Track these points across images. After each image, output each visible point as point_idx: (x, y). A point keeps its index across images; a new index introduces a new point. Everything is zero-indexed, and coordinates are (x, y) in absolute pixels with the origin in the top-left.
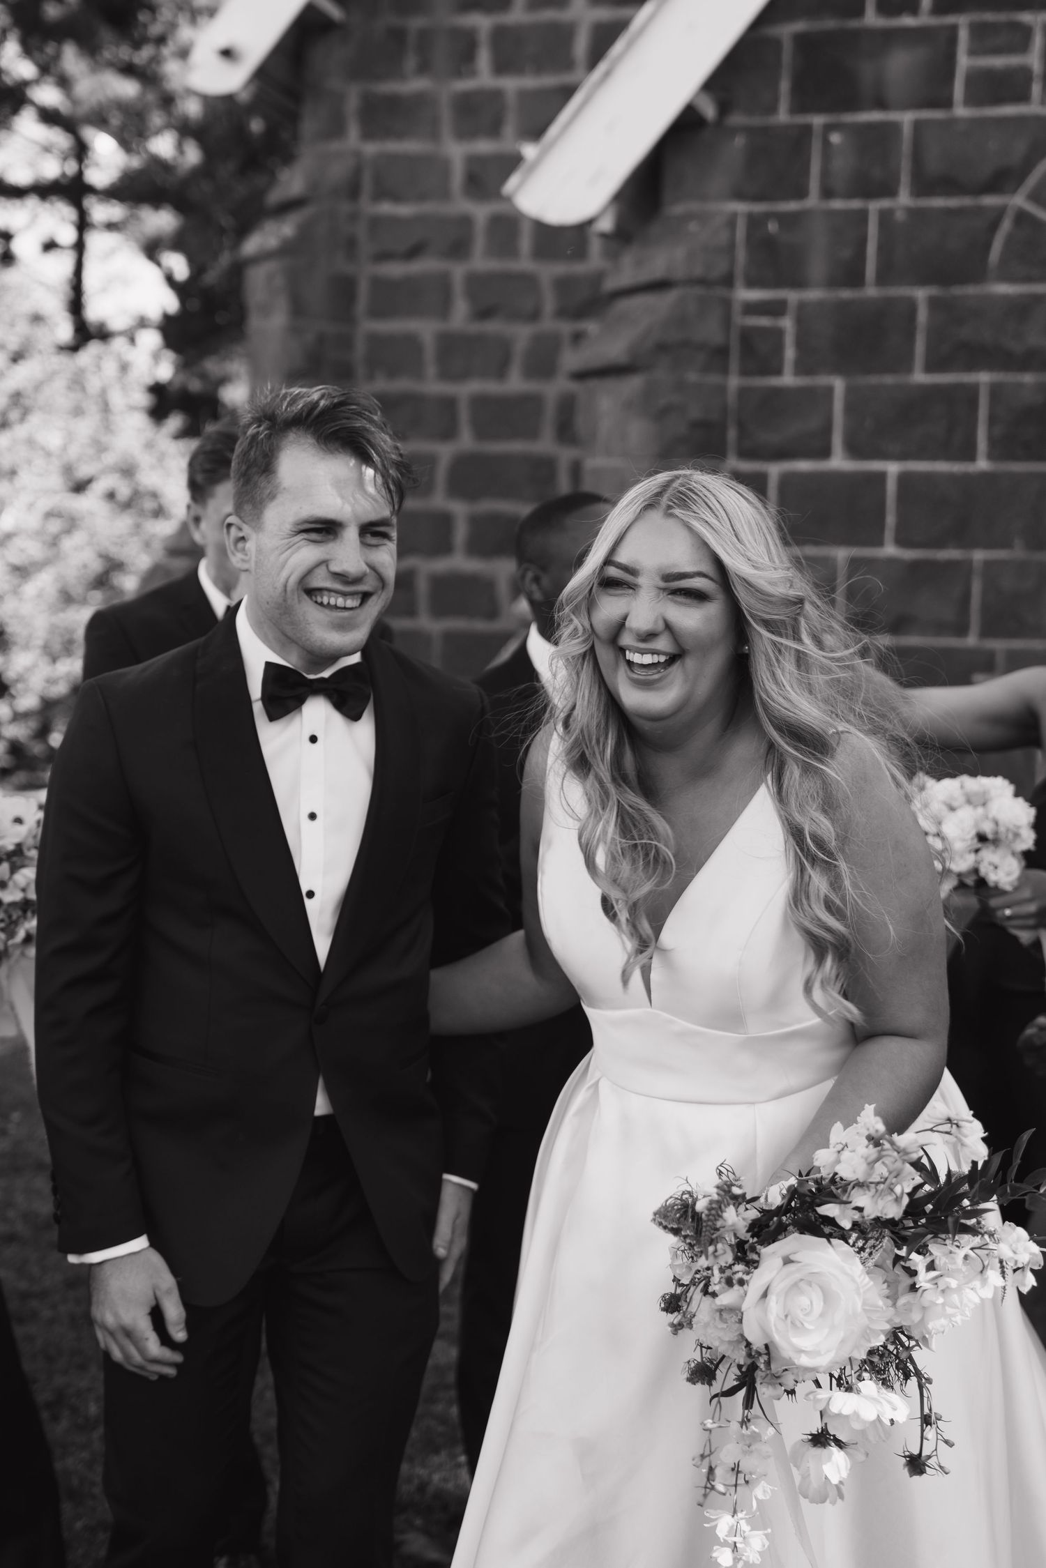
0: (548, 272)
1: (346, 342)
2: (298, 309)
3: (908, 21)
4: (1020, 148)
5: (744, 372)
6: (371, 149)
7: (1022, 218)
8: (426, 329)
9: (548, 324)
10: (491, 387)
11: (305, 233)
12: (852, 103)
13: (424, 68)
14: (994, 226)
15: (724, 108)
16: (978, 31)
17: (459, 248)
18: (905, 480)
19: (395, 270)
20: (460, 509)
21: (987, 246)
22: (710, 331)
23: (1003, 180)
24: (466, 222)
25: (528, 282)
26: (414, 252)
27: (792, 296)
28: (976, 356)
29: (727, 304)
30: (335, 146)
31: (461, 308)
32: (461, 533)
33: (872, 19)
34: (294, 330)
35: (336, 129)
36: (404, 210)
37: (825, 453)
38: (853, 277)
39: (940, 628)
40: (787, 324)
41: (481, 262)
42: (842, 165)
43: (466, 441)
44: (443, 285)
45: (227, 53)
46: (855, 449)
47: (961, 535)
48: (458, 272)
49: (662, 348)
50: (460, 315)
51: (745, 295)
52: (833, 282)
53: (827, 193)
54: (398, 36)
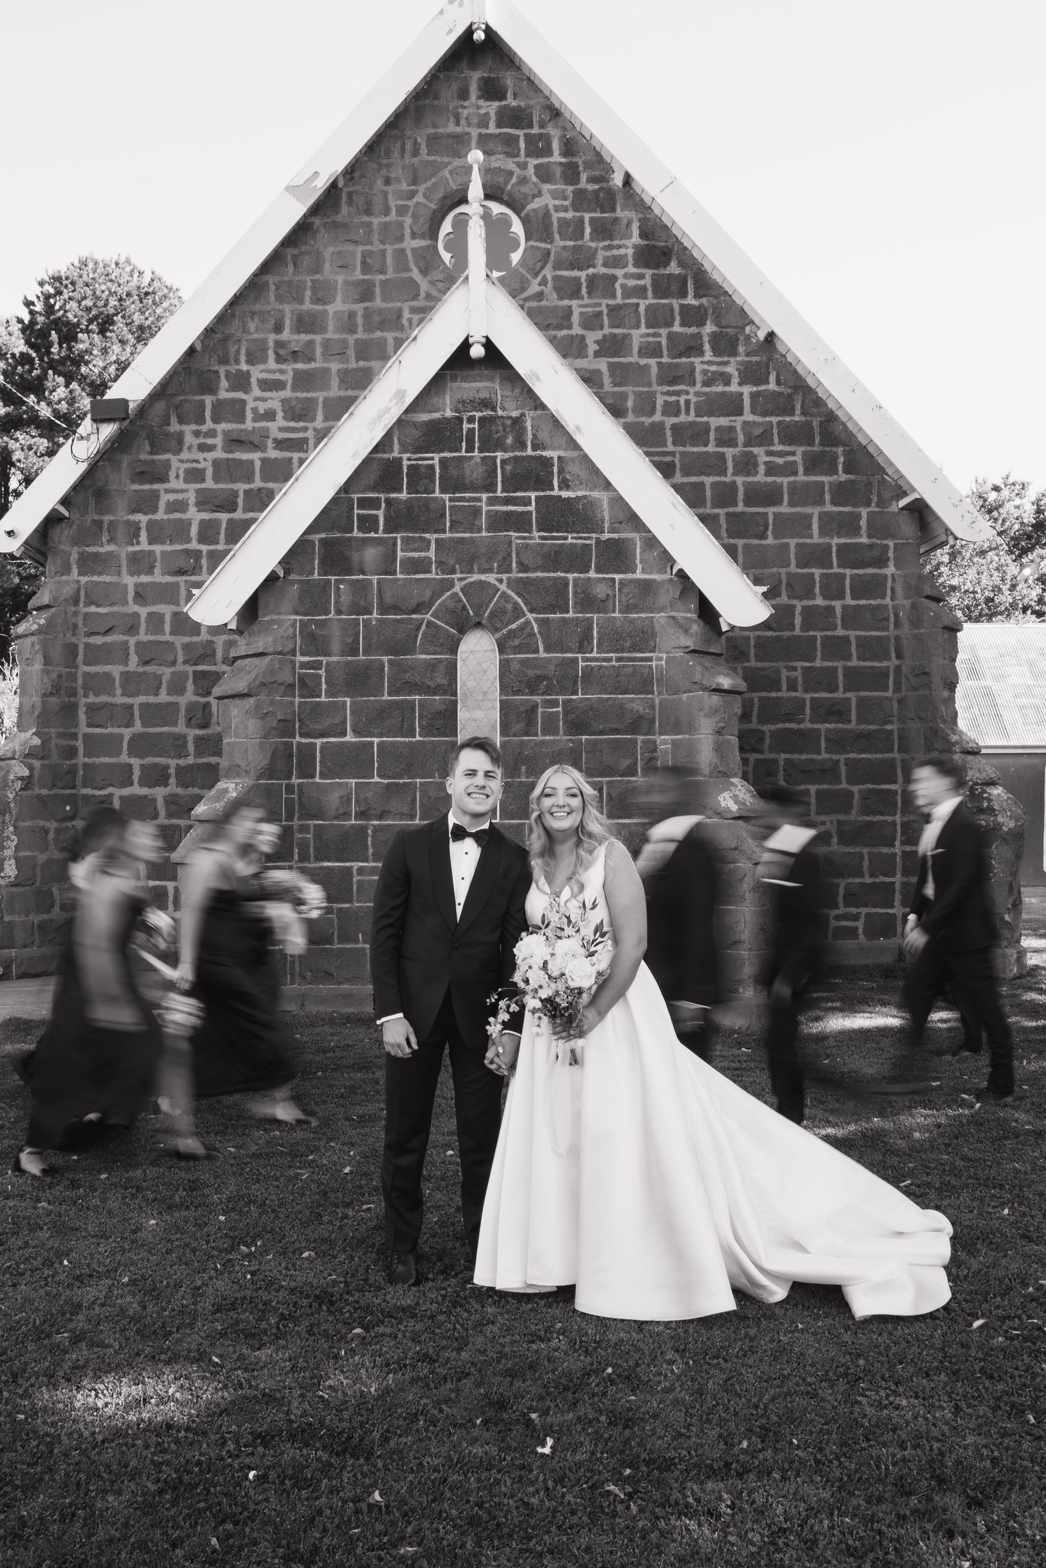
0: (179, 641)
1: (73, 677)
2: (47, 661)
3: (373, 535)
4: (428, 593)
5: (302, 696)
6: (84, 579)
7: (430, 624)
8: (115, 670)
9: (180, 667)
10: (151, 699)
11: (50, 623)
12: (349, 572)
13: (111, 540)
14: (418, 628)
15: (287, 572)
16: (406, 541)
17: (132, 629)
18: (380, 745)
19: (98, 640)
20: (136, 762)
21: (416, 636)
22: (286, 676)
23: (420, 608)
24: (136, 615)
25: (170, 645)
26: (107, 632)
27: (324, 659)
28: (413, 687)
29: (293, 662)
30: (65, 578)
31: (134, 659)
32: (136, 774)
33: (356, 533)
34: (46, 672)
35: (66, 570)
36: (102, 610)
37: (344, 734)
38: (354, 651)
39: (402, 816)
40: (322, 672)
41: (143, 636)
42: (345, 599)
43: (138, 727)
44: (125, 648)
45: (10, 533)
46: (357, 732)
47: (409, 771)
48: (132, 641)
49: (263, 684)
50: (133, 663)
51: (300, 659)
52: (343, 654)
53: (339, 612)
54: (98, 524)
